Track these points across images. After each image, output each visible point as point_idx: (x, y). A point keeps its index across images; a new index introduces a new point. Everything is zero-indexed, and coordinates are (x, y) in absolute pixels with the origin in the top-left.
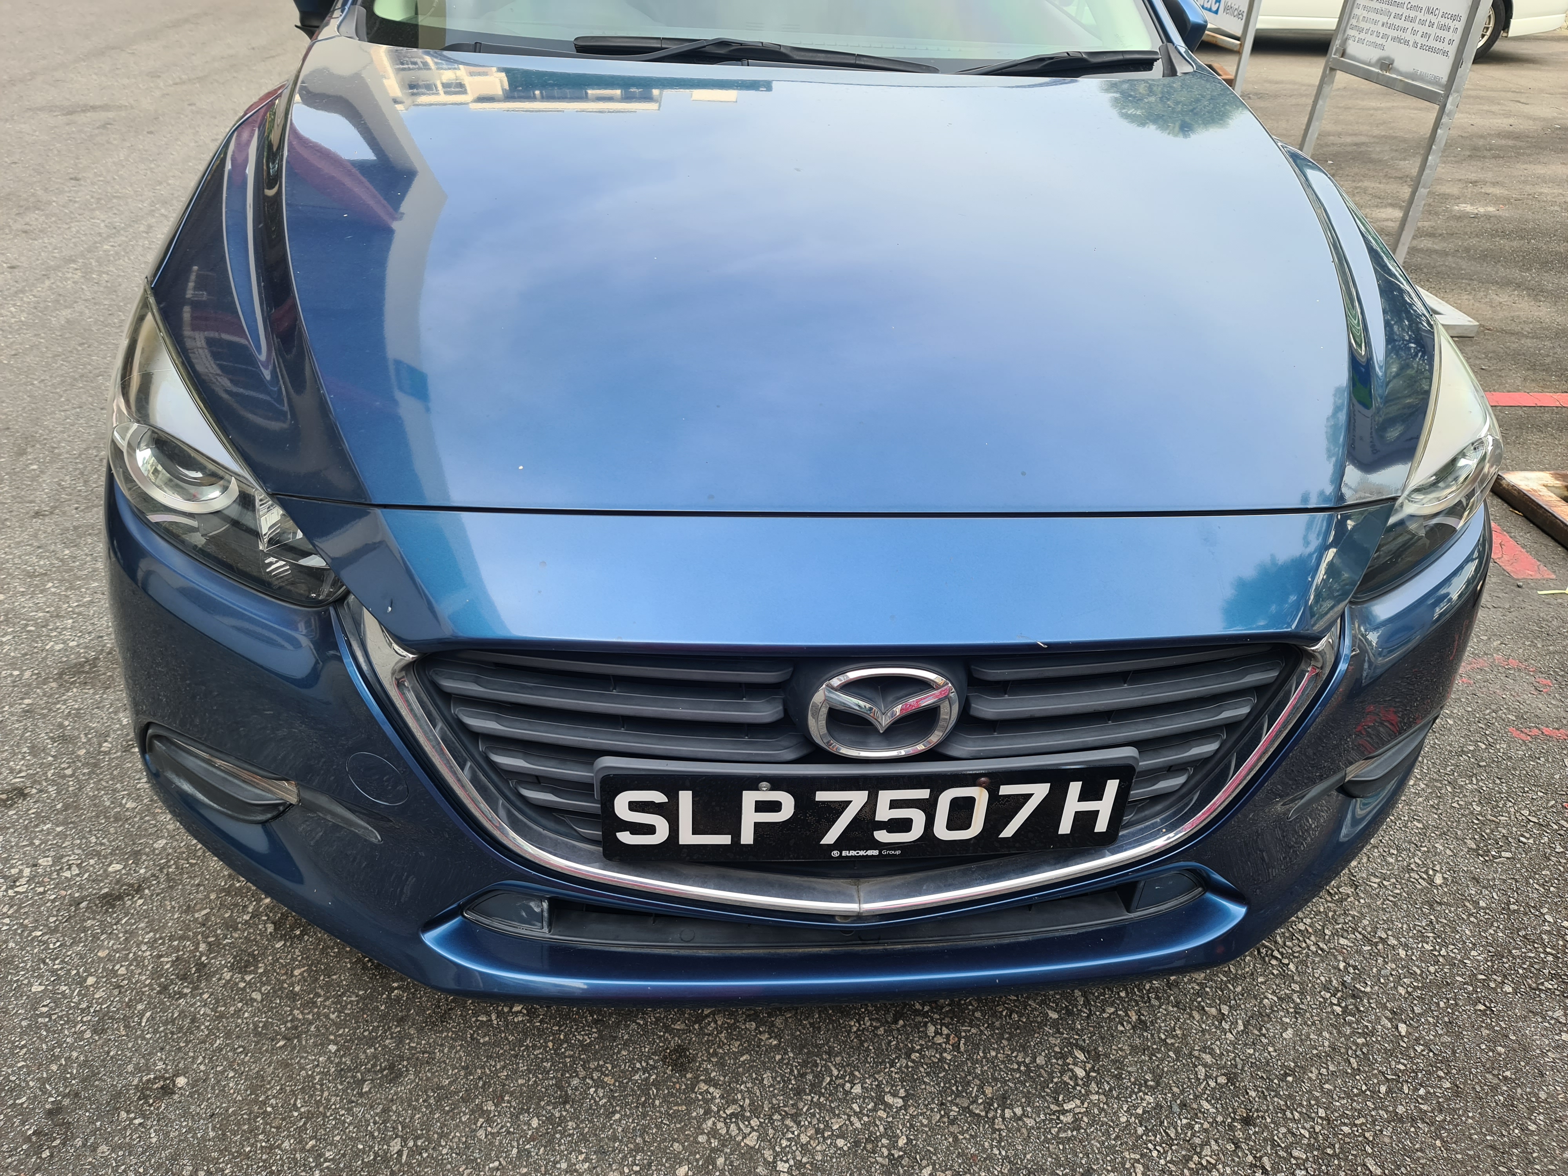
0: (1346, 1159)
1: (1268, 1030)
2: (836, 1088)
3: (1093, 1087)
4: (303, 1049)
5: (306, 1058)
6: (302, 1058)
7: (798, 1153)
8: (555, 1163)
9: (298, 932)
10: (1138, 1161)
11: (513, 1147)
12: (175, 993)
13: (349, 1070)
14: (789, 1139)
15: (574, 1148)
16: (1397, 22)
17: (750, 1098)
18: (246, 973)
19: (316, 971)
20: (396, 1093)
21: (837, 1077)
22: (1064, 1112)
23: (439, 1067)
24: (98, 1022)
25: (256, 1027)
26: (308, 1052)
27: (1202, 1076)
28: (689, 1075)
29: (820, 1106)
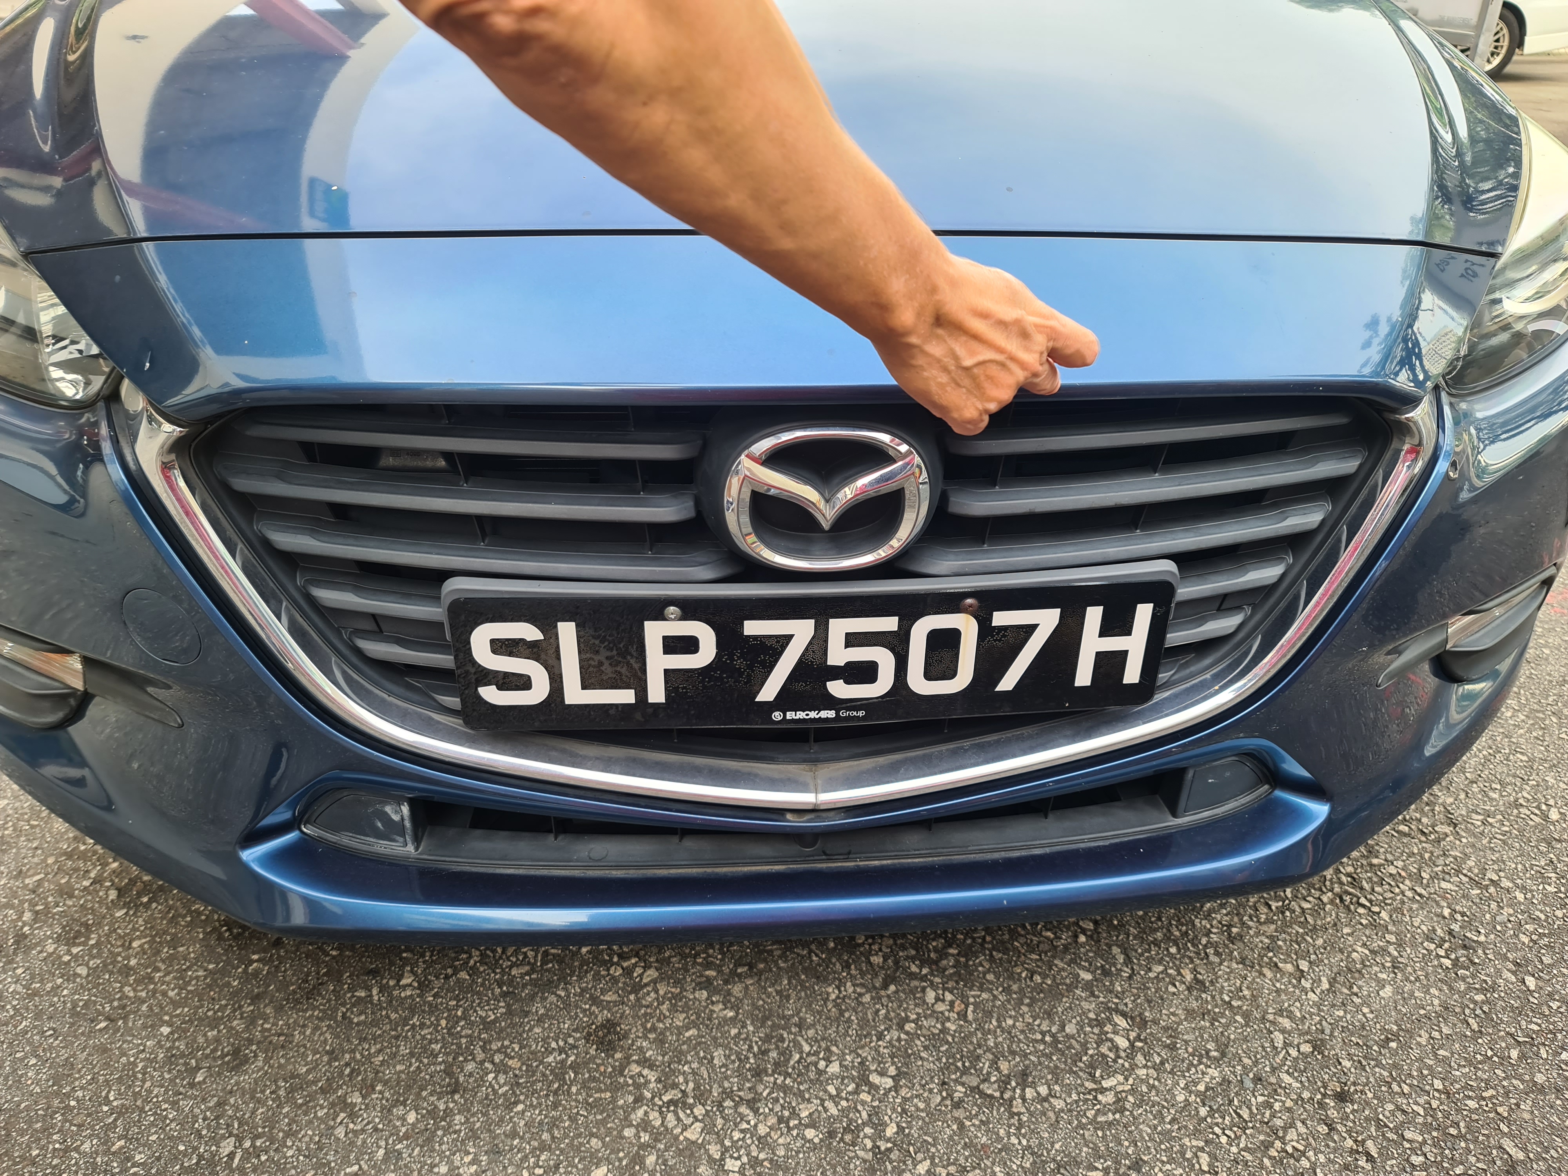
1: (1360, 988)
2: (807, 1067)
3: (1140, 1059)
4: (129, 1031)
5: (129, 1042)
6: (124, 1042)
7: (753, 1147)
8: (433, 1166)
9: (145, 900)
10: (1202, 1149)
11: (379, 1147)
13: (183, 1055)
14: (742, 1131)
15: (460, 1147)
17: (695, 1081)
18: (75, 945)
19: (160, 942)
20: (237, 1083)
21: (809, 1054)
22: (1103, 1090)
23: (297, 1051)
26: (134, 1036)
27: (1279, 1044)
28: (618, 1055)
29: (785, 1089)
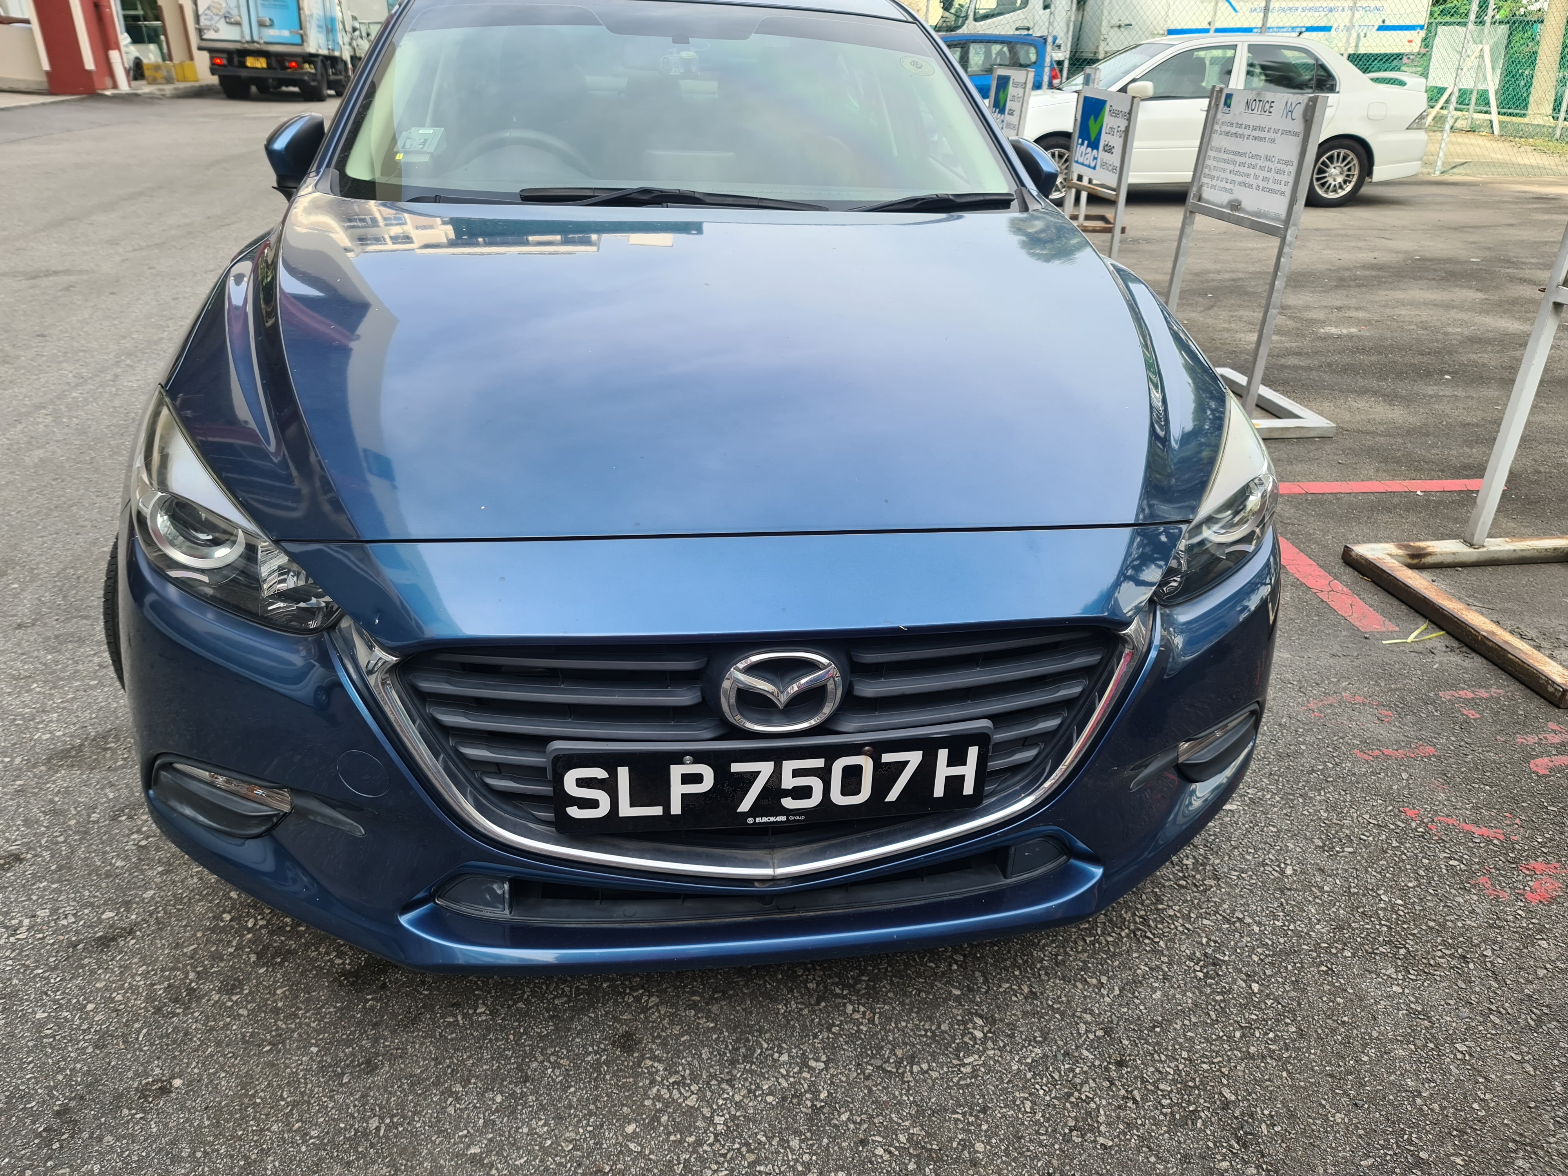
0: (1205, 1090)
1: (1140, 993)
2: (766, 1058)
3: (990, 1044)
4: (288, 1051)
5: (290, 1058)
6: (285, 1059)
7: (732, 1109)
8: (518, 1128)
9: (279, 960)
10: (1027, 1099)
11: (480, 1118)
12: (169, 1013)
13: (330, 1066)
14: (724, 1099)
15: (535, 1116)
16: (1242, 169)
17: (690, 1069)
18: (233, 994)
19: (297, 990)
20: (373, 1082)
21: (767, 1049)
22: (964, 1065)
23: (412, 1059)
24: (99, 1039)
25: (244, 1036)
26: (292, 1054)
27: (1082, 1031)
28: (636, 1055)
29: (751, 1072)
